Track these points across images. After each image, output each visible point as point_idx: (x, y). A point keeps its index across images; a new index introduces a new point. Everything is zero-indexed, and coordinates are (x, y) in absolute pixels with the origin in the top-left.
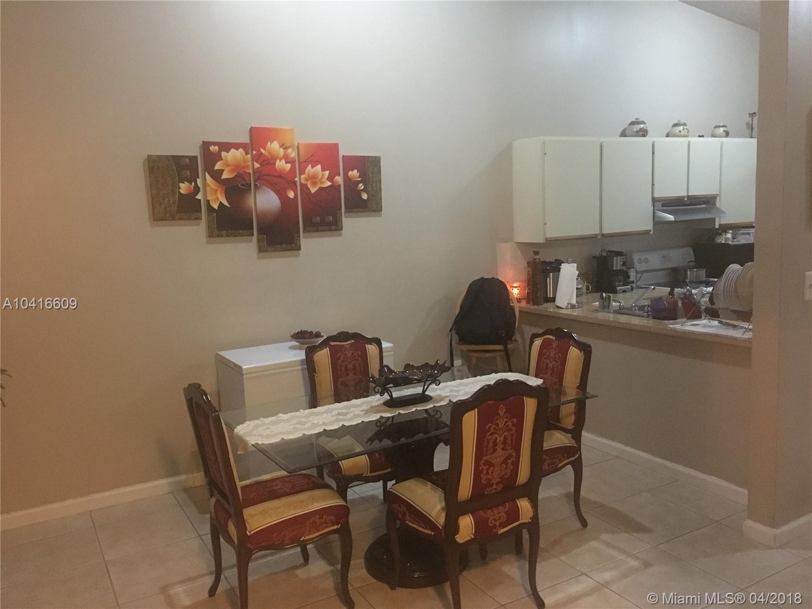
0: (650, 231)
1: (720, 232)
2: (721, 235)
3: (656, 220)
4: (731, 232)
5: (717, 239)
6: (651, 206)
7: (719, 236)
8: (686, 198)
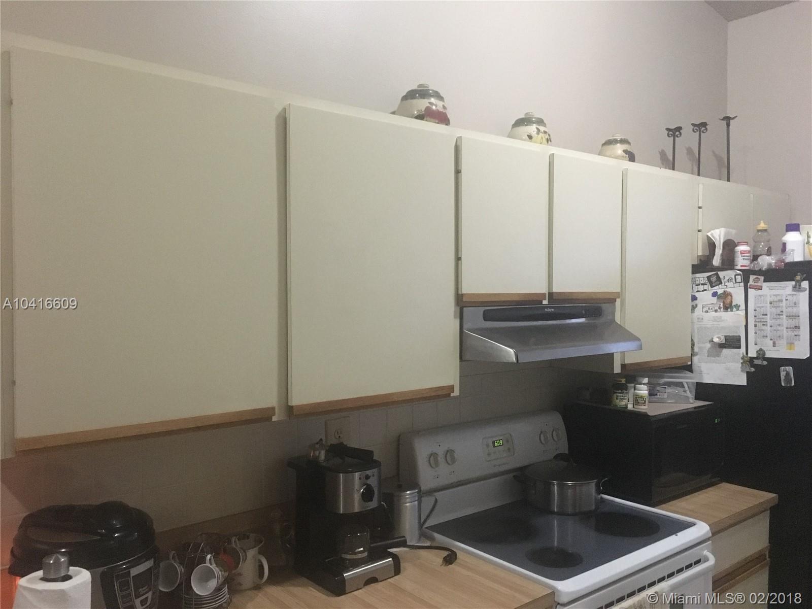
0: (452, 388)
1: (623, 381)
2: (626, 389)
3: (467, 356)
4: (646, 380)
5: (617, 399)
6: (455, 317)
7: (620, 391)
8: (545, 299)
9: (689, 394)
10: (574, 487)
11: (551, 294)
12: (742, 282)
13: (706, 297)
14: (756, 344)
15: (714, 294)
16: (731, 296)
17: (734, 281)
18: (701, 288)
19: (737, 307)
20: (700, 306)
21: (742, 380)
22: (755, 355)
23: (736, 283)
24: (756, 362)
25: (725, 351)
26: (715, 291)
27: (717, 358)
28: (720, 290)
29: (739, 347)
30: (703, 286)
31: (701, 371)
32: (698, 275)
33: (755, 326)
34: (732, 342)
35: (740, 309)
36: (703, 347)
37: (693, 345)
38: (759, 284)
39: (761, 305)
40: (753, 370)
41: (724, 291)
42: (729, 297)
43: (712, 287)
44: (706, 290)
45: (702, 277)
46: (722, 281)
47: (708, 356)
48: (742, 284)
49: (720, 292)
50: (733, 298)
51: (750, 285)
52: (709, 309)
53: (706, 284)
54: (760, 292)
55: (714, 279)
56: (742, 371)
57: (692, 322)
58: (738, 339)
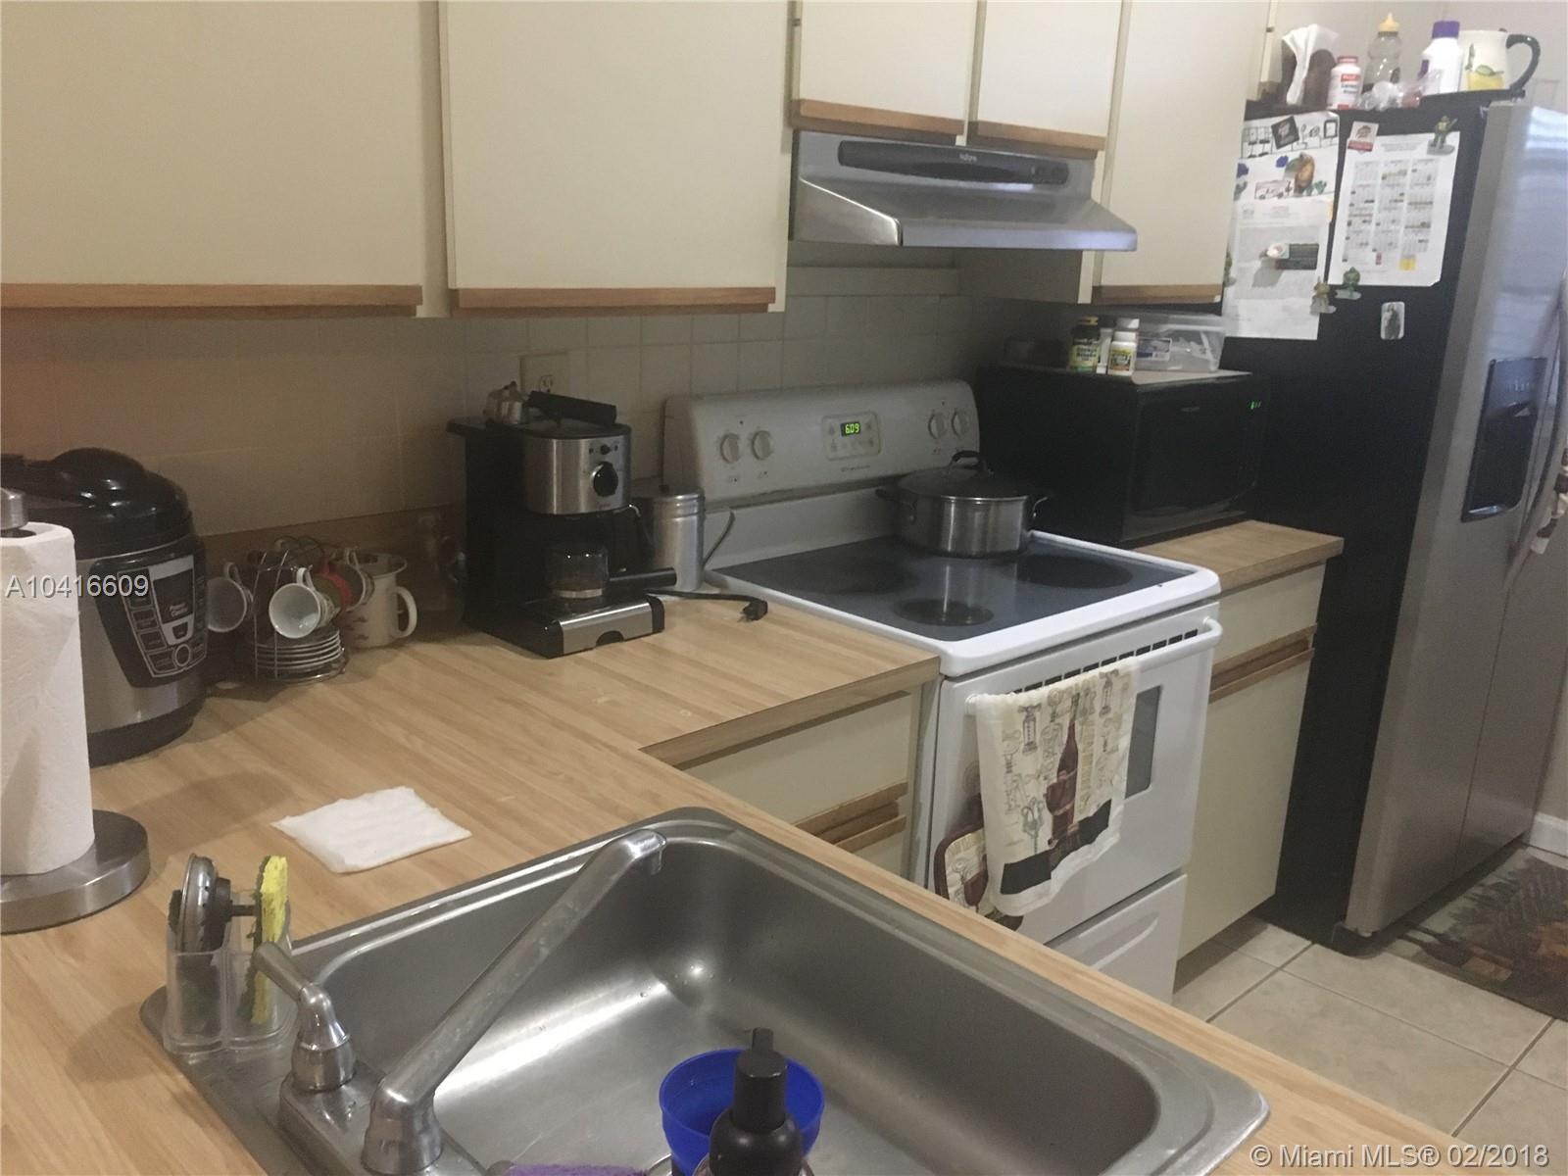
0: (770, 293)
1: (1093, 321)
2: (1098, 337)
3: (804, 233)
4: (1135, 323)
5: (1078, 355)
6: (783, 150)
7: (1085, 340)
8: (961, 133)
9: (1209, 356)
10: (986, 506)
11: (974, 126)
12: (1336, 136)
13: (1265, 168)
14: (1345, 260)
15: (1282, 162)
16: (1313, 165)
17: (1321, 133)
18: (1259, 149)
19: (1321, 186)
20: (1251, 188)
21: (1309, 331)
22: (1340, 282)
23: (1325, 137)
24: (1341, 295)
25: (1288, 276)
26: (1284, 155)
27: (1269, 288)
28: (1292, 152)
29: (1313, 267)
30: (1262, 145)
31: (1237, 315)
32: (1256, 123)
33: (1349, 224)
34: (1301, 258)
35: (1326, 189)
36: (1248, 267)
37: (1228, 264)
38: (1368, 140)
39: (1365, 183)
40: (1332, 309)
41: (1301, 156)
42: (1309, 167)
43: (1279, 146)
44: (1266, 153)
45: (1263, 126)
46: (1300, 135)
47: (1254, 285)
48: (1336, 140)
49: (1292, 156)
50: (1316, 168)
51: (1351, 142)
52: (1267, 192)
53: (1267, 142)
54: (1366, 156)
55: (1284, 131)
56: (1313, 313)
57: (1234, 219)
58: (1314, 250)
